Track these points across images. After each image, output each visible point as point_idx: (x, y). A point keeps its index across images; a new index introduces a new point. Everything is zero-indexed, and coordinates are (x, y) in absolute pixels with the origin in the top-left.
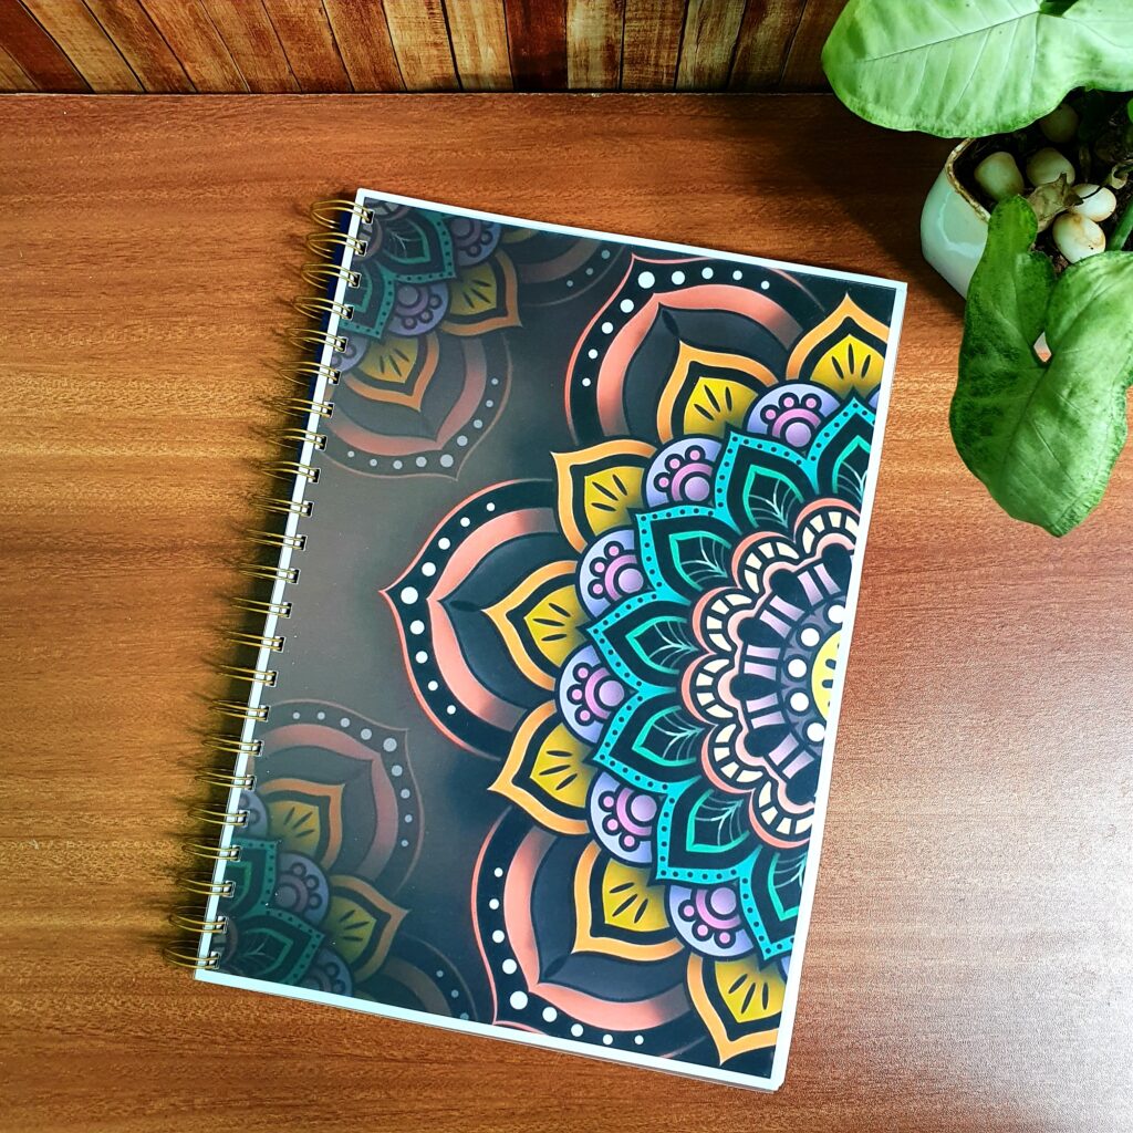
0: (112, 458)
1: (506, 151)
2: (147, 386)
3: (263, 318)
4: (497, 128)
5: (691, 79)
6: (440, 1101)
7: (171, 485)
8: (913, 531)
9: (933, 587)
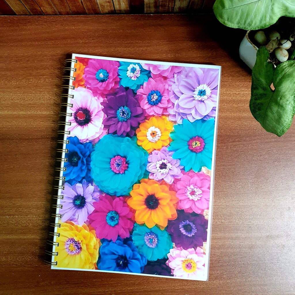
0: (25, 114)
1: (128, 30)
2: (34, 95)
4: (126, 24)
5: (177, 10)
8: (237, 131)
9: (242, 146)
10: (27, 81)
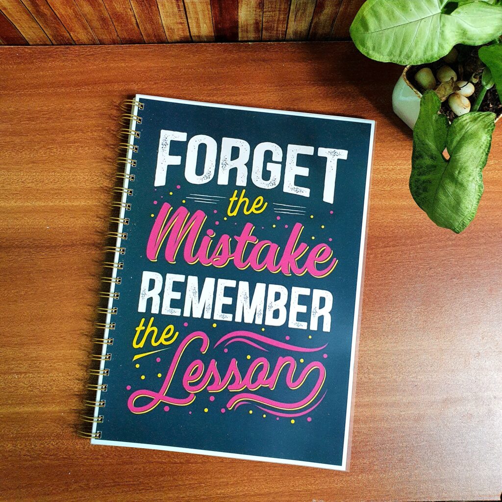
0: (44, 206)
1: (213, 68)
2: (59, 174)
5: (292, 35)
6: (196, 480)
7: (71, 218)
9: (400, 253)
10: (48, 152)
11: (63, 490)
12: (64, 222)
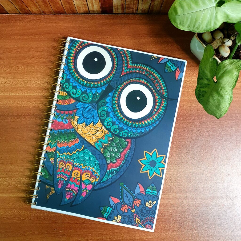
0: (15, 96)
1: (100, 27)
2: (22, 80)
3: (47, 65)
4: (98, 22)
5: (140, 11)
6: (87, 232)
7: (28, 102)
8: (187, 111)
9: (192, 123)
10: (17, 68)
11: (22, 235)
12: (24, 104)
